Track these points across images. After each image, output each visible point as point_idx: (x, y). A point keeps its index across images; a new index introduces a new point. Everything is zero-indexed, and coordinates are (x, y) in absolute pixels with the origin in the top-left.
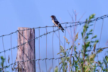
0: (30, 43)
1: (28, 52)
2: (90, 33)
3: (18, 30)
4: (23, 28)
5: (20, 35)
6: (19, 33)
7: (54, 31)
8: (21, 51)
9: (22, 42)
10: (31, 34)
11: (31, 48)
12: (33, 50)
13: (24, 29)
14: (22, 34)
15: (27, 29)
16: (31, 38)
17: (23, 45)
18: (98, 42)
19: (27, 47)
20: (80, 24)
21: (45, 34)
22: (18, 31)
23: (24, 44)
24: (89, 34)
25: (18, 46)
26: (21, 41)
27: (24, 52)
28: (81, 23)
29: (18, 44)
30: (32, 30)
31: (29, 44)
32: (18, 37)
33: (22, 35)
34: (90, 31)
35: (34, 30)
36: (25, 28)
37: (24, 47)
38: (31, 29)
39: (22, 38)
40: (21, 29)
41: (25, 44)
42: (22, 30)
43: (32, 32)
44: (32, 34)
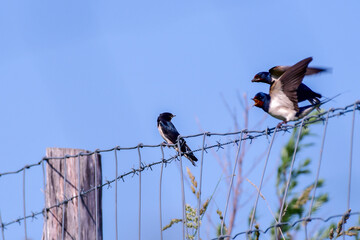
0: (85, 199)
1: (79, 230)
2: (303, 169)
3: (48, 156)
4: (65, 150)
5: (54, 172)
6: (51, 166)
7: (164, 161)
8: (55, 226)
9: (60, 196)
10: (88, 170)
11: (90, 215)
12: (94, 222)
13: (67, 153)
14: (59, 170)
15: (77, 153)
16: (89, 183)
17: (63, 206)
18: (325, 200)
19: (76, 212)
20: (251, 138)
21: (135, 171)
22: (47, 160)
23: (66, 203)
24: (300, 172)
25: (48, 210)
26: (57, 195)
27: (65, 230)
28: (253, 135)
29: (46, 202)
30: (94, 157)
31: (83, 201)
32: (48, 179)
33: (61, 175)
34: (303, 162)
35: (99, 157)
36: (70, 150)
37: (66, 214)
38: (89, 155)
39: (59, 182)
40: (58, 154)
41: (70, 203)
42: (58, 156)
43: (91, 165)
44: (92, 171)
